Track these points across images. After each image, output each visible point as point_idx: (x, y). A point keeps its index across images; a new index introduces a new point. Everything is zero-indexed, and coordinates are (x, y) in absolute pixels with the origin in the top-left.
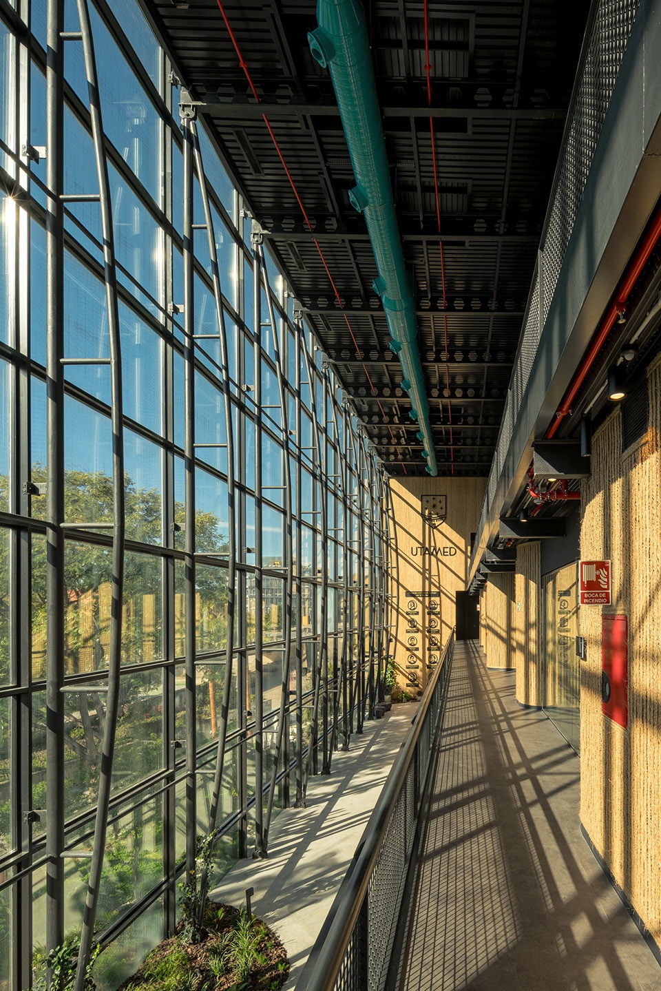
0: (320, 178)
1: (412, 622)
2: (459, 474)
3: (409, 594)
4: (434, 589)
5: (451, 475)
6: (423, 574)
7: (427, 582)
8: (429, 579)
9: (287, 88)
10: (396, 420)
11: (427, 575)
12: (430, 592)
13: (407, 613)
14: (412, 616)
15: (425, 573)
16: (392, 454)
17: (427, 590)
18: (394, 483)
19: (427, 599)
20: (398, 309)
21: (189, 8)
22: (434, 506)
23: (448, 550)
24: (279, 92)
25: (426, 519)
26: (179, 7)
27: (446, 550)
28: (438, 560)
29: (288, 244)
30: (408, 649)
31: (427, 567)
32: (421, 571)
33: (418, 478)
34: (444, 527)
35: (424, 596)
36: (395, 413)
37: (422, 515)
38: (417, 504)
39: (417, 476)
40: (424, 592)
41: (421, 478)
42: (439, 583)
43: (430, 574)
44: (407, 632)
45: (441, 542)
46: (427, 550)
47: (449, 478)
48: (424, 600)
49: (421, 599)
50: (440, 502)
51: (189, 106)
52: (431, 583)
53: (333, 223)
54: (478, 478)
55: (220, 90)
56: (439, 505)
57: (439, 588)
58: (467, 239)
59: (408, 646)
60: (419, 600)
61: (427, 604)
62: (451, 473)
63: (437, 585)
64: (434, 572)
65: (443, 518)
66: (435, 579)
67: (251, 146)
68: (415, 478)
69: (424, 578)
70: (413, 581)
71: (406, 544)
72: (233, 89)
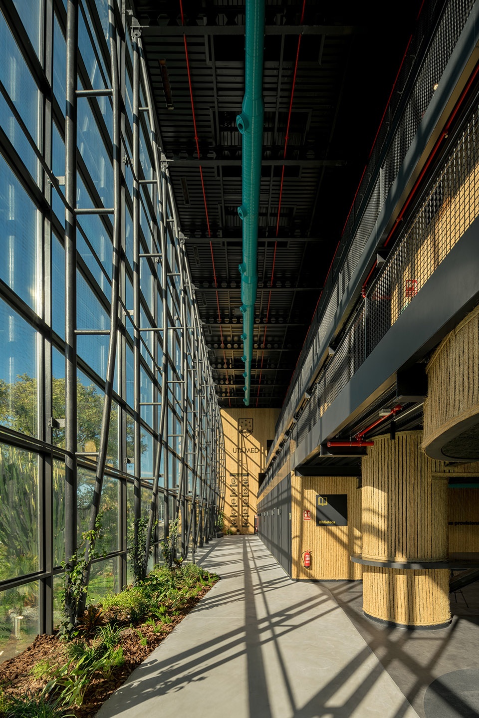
0: (219, 206)
1: (233, 491)
2: (260, 406)
3: (231, 475)
4: (244, 472)
5: (255, 407)
6: (238, 463)
7: (240, 468)
8: (242, 466)
9: (212, 153)
10: (231, 367)
11: (240, 464)
12: (242, 473)
13: (231, 486)
14: (233, 488)
15: (239, 462)
16: (224, 392)
17: (240, 472)
18: (223, 412)
19: (240, 477)
20: (249, 283)
21: (174, 109)
22: (246, 425)
23: (254, 450)
24: (209, 155)
25: (241, 432)
26: (169, 109)
27: (253, 450)
28: (247, 455)
29: (194, 248)
30: (231, 506)
31: (240, 459)
32: (237, 461)
33: (237, 409)
34: (251, 438)
35: (238, 476)
36: (231, 362)
37: (238, 429)
38: (235, 424)
39: (236, 408)
40: (238, 474)
41: (239, 409)
42: (247, 468)
43: (242, 463)
44: (231, 496)
45: (248, 446)
46: (240, 450)
47: (254, 409)
48: (239, 478)
49: (237, 477)
50: (249, 422)
51: (166, 161)
52: (242, 468)
53: (220, 233)
54: (271, 409)
55: (180, 155)
56: (249, 424)
57: (247, 471)
58: (289, 240)
59: (231, 504)
60: (236, 478)
61: (240, 480)
62: (255, 405)
63: (246, 469)
64: (244, 462)
65: (250, 432)
66: (245, 466)
67: (188, 187)
68: (235, 409)
69: (239, 465)
70: (232, 467)
71: (230, 447)
72: (187, 154)
